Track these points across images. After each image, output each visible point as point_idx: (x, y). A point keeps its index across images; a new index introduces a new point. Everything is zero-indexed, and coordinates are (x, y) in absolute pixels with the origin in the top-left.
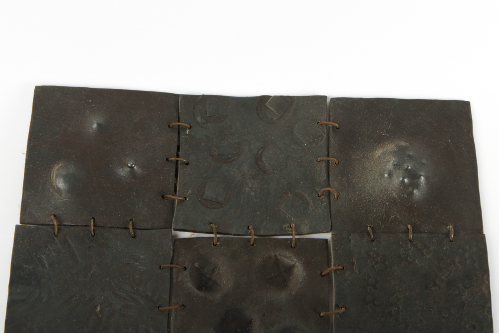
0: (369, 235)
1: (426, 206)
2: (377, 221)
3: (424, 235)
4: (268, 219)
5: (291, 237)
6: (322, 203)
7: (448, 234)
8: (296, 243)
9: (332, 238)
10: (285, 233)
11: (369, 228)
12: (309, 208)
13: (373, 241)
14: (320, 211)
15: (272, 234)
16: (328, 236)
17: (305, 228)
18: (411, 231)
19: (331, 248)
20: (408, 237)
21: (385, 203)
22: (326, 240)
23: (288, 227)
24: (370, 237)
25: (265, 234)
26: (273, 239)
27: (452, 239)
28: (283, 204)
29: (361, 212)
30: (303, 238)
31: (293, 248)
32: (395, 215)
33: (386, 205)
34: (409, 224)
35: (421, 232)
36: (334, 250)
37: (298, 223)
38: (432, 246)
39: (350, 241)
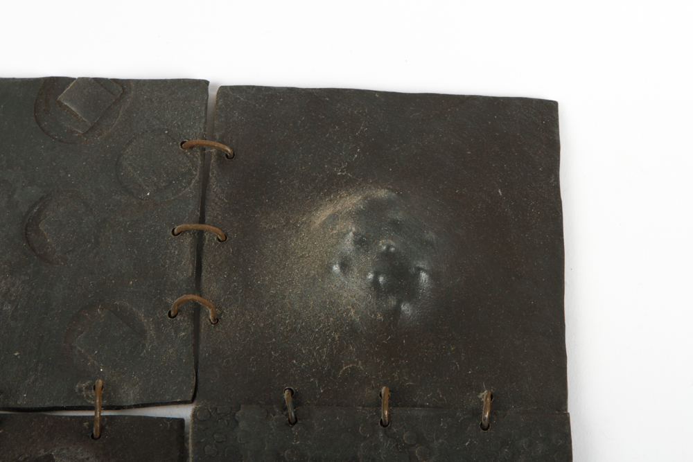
0: (285, 409)
1: (431, 344)
2: (309, 378)
3: (419, 413)
4: (39, 368)
5: (91, 413)
6: (176, 332)
7: (477, 413)
8: (102, 428)
9: (194, 415)
10: (79, 404)
11: (286, 392)
12: (144, 345)
13: (294, 424)
14: (171, 351)
15: (48, 404)
16: (185, 412)
17: (130, 394)
18: (385, 401)
19: (190, 441)
20: (379, 414)
21: (330, 336)
22: (181, 422)
23: (88, 388)
24: (287, 415)
25: (30, 406)
26: (57, 416)
27: (486, 423)
28: (82, 333)
29: (271, 355)
30: (124, 416)
31: (96, 439)
32: (354, 362)
33: (333, 339)
34: (385, 384)
35: (414, 406)
36: (197, 443)
37: (115, 379)
38: (438, 439)
39: (237, 422)
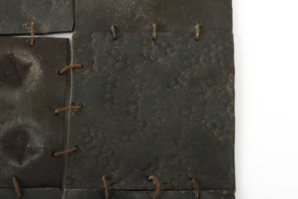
0: (112, 33)
1: (174, 6)
2: (122, 21)
3: (169, 34)
4: (7, 18)
5: (29, 37)
6: (65, 2)
7: (194, 34)
8: (34, 42)
9: (73, 37)
10: (24, 32)
11: (112, 27)
12: (51, 8)
13: (116, 40)
14: (63, 10)
15: (11, 32)
16: (69, 36)
17: (45, 28)
18: (155, 29)
19: (72, 47)
20: (152, 35)
21: (131, 3)
22: (68, 39)
23: (28, 26)
24: (113, 36)
25: (4, 33)
26: (15, 37)
27: (197, 38)
28: (24, 3)
29: (106, 11)
30: (44, 37)
31: (32, 47)
32: (141, 14)
33: (132, 4)
34: (154, 23)
35: (167, 31)
36: (74, 48)
37: (39, 22)
38: (177, 45)
39: (92, 39)
